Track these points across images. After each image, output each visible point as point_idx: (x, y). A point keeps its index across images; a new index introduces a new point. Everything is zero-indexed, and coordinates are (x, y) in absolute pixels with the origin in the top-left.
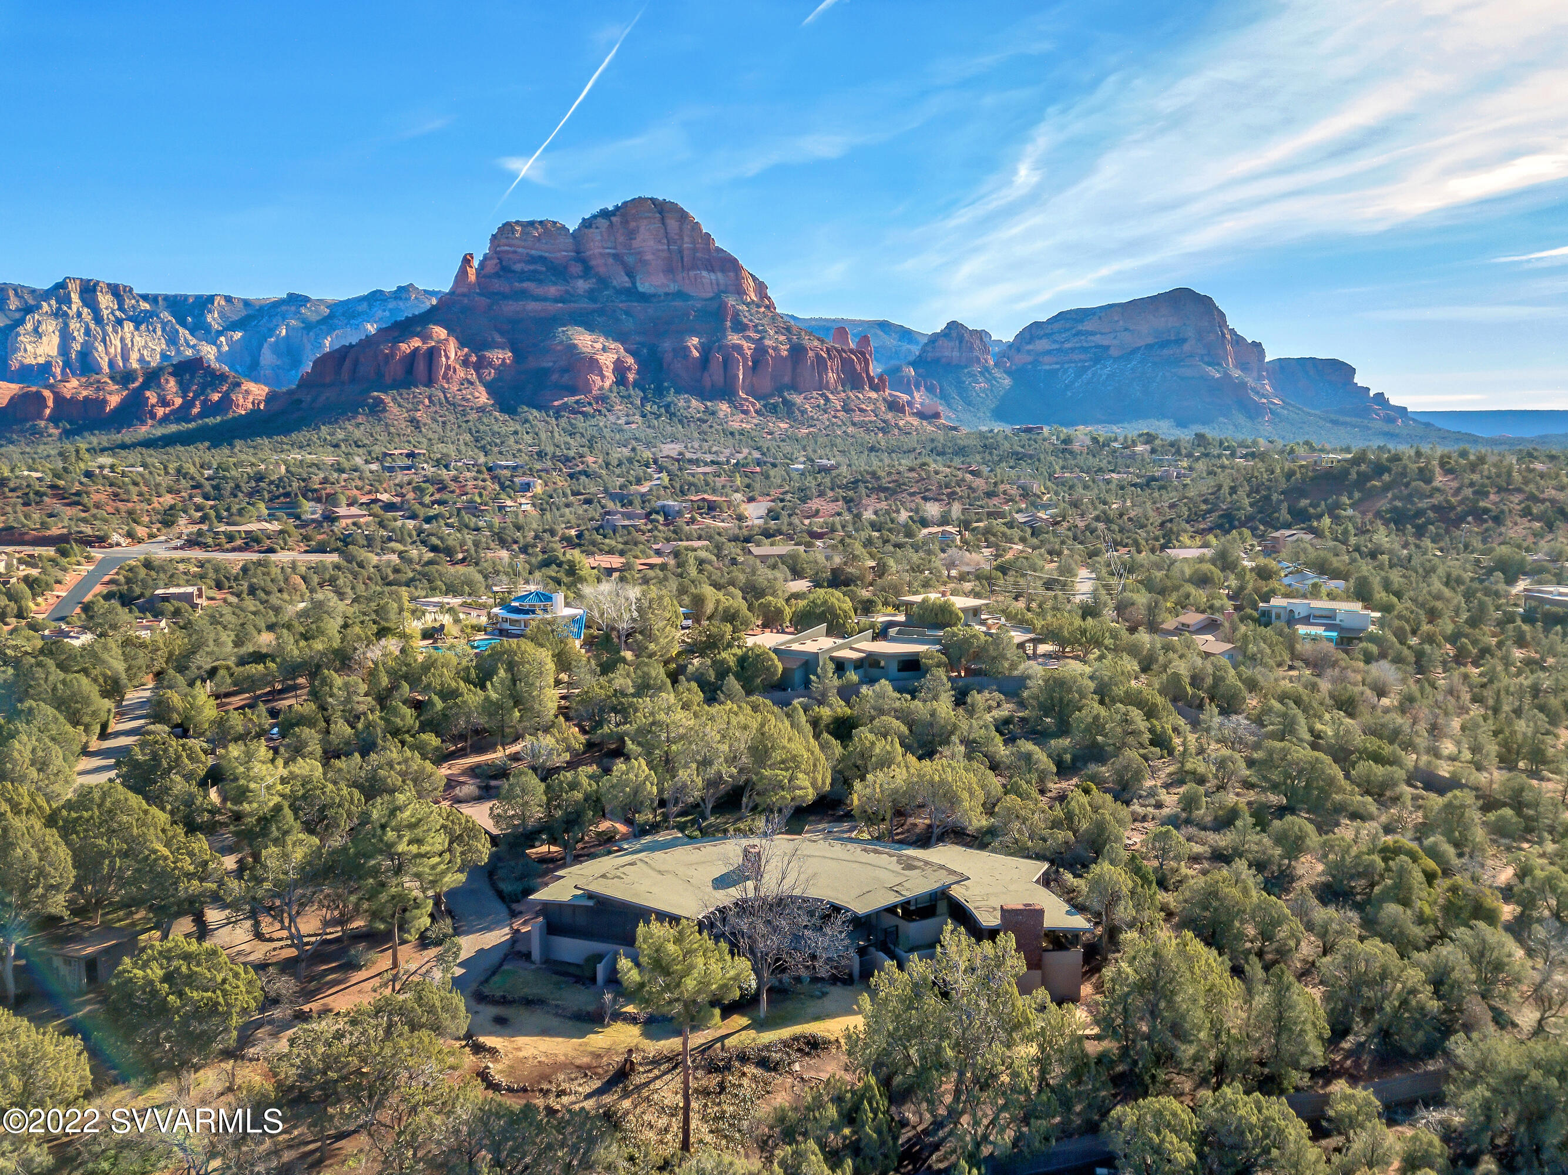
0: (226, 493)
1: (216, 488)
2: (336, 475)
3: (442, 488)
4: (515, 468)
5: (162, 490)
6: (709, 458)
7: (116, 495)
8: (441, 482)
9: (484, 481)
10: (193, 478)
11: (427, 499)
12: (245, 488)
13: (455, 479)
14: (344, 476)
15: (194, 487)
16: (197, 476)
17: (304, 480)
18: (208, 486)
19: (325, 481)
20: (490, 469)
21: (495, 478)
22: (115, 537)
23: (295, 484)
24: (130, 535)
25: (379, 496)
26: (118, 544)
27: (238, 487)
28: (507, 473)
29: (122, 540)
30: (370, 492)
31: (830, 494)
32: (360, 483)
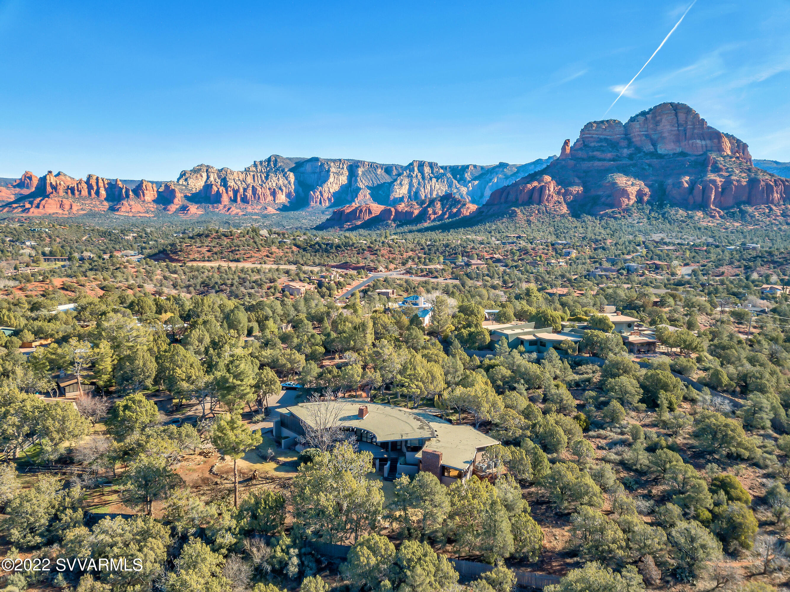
0: (433, 252)
1: (429, 250)
2: (478, 245)
3: (526, 253)
4: (565, 245)
5: (409, 250)
6: (677, 241)
7: (390, 251)
8: (526, 250)
9: (548, 250)
10: (422, 245)
11: (516, 258)
12: (441, 250)
13: (533, 249)
14: (483, 246)
15: (421, 249)
16: (424, 244)
17: (464, 247)
18: (426, 249)
19: (473, 248)
20: (553, 245)
21: (555, 250)
22: (381, 268)
23: (460, 249)
24: (387, 267)
25: (495, 256)
26: (381, 271)
27: (438, 249)
28: (561, 247)
29: (383, 270)
30: (492, 254)
32: (488, 249)
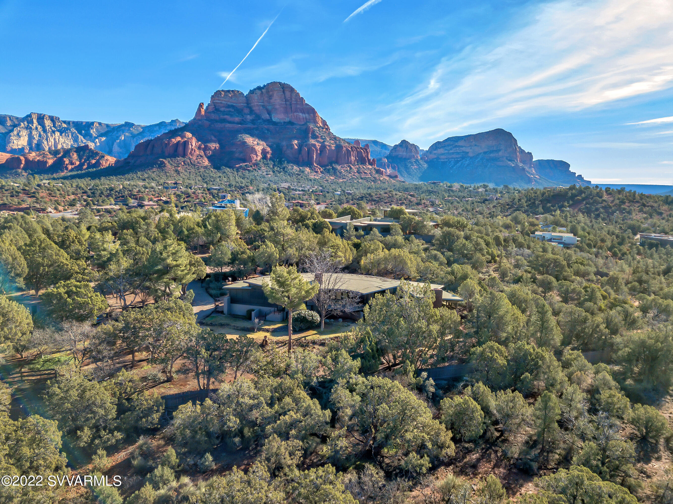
0: (97, 195)
1: (93, 193)
2: (143, 189)
3: (189, 196)
4: (219, 190)
5: (70, 193)
6: (301, 189)
7: (50, 194)
8: (188, 194)
9: (206, 194)
10: (83, 189)
11: (182, 200)
12: (105, 193)
13: (194, 193)
14: (147, 190)
15: (83, 193)
16: (85, 188)
17: (130, 191)
18: (89, 193)
19: (139, 191)
20: (208, 190)
21: (211, 194)
22: (49, 209)
23: (126, 193)
24: (56, 209)
25: (162, 198)
26: (51, 212)
27: (102, 193)
28: (216, 191)
29: (52, 211)
30: (158, 197)
31: (351, 202)
32: (154, 193)
